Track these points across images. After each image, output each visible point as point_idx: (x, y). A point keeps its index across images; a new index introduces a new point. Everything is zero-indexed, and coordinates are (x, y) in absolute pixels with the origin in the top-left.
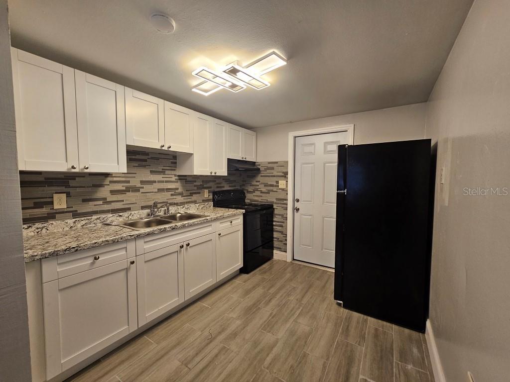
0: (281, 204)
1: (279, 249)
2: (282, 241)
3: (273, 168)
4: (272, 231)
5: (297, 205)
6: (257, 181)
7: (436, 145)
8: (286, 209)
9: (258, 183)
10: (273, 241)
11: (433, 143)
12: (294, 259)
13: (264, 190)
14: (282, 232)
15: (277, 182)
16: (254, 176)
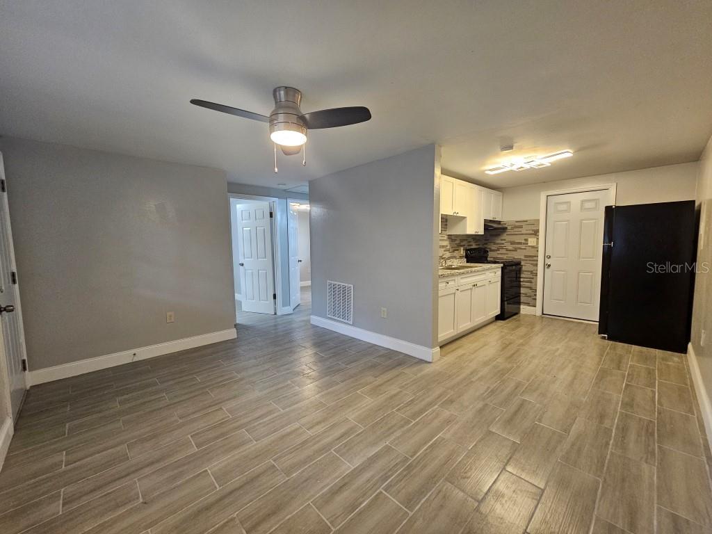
0: (530, 260)
1: (528, 304)
2: (530, 296)
3: (521, 227)
4: (519, 287)
5: (548, 261)
6: (502, 240)
7: (700, 206)
8: (536, 265)
9: (503, 242)
10: (520, 296)
11: (697, 204)
12: (543, 314)
13: (510, 248)
14: (531, 288)
15: (526, 240)
16: (498, 235)
